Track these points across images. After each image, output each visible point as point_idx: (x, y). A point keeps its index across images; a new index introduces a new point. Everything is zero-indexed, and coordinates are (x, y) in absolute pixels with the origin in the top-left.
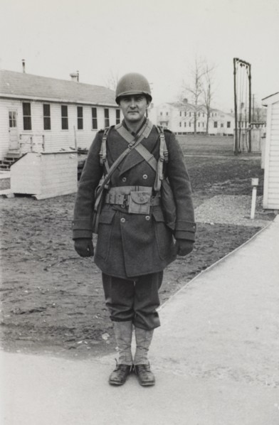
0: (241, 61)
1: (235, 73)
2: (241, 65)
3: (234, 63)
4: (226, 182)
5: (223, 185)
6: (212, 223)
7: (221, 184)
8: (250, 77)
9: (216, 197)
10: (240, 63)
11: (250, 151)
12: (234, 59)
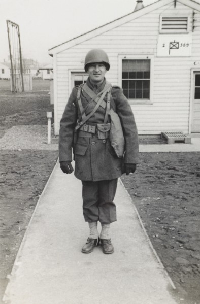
0: (12, 22)
1: (8, 32)
2: (12, 26)
3: (7, 23)
4: (15, 115)
5: (13, 118)
6: (20, 150)
7: (12, 116)
8: (19, 35)
9: (13, 127)
10: (11, 24)
11: (23, 90)
12: (7, 21)
